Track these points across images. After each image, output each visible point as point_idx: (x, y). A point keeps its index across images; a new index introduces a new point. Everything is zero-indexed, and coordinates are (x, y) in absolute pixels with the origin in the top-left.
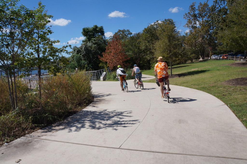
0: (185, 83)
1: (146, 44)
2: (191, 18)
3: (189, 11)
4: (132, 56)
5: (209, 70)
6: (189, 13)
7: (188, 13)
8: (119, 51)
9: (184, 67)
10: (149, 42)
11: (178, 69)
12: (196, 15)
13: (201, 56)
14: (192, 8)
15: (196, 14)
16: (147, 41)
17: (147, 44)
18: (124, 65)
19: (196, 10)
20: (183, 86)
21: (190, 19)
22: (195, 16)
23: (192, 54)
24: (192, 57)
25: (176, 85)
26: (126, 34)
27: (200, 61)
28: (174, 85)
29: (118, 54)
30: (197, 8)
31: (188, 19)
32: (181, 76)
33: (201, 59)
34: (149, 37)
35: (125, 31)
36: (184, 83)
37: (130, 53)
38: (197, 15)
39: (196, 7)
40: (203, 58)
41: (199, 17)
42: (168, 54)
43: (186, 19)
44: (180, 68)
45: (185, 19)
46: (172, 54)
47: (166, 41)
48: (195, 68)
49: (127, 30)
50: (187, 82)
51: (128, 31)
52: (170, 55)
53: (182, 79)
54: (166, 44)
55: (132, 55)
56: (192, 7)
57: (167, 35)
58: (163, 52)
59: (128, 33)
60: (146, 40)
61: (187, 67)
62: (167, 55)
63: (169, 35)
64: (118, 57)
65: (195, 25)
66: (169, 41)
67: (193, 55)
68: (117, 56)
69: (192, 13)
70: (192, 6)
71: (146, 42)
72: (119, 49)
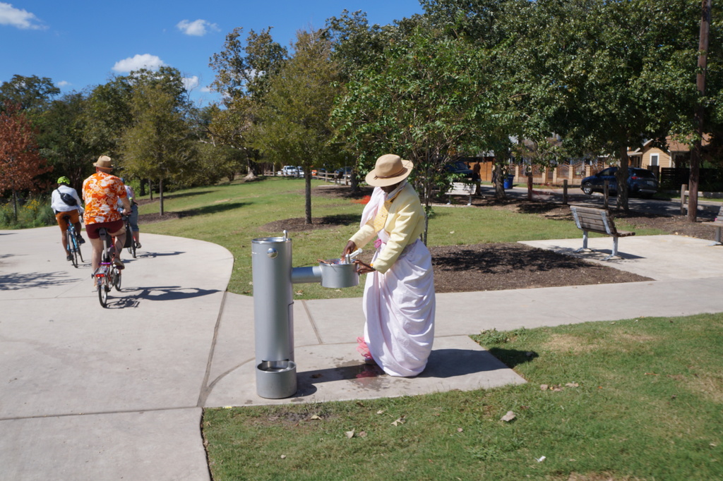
0: (188, 230)
1: (100, 131)
2: (228, 66)
3: (225, 50)
4: (59, 161)
5: (250, 204)
6: (223, 53)
7: (220, 54)
8: (21, 147)
9: (200, 196)
10: (108, 124)
11: (185, 199)
12: (241, 62)
13: (251, 168)
14: (233, 41)
15: (242, 60)
16: (105, 121)
17: (105, 130)
18: (38, 185)
19: (241, 50)
20: (181, 236)
21: (224, 69)
22: (238, 64)
23: (229, 160)
24: (230, 169)
25: (168, 234)
26: (41, 92)
27: (248, 181)
28: (165, 234)
29: (18, 154)
30: (244, 44)
31: (222, 68)
32: (184, 216)
33: (250, 176)
34: (110, 111)
35: (38, 81)
36: (185, 230)
37: (54, 151)
38: (244, 62)
39: (243, 40)
40: (255, 174)
41: (248, 68)
42: (153, 163)
43: (215, 70)
44: (190, 197)
45: (211, 68)
46: (164, 164)
47: (152, 130)
48: (223, 197)
49: (44, 78)
50: (192, 229)
51: (47, 81)
52: (158, 165)
53: (186, 222)
54: (150, 138)
55: (60, 157)
56: (231, 39)
57: (154, 116)
58: (141, 157)
59: (47, 88)
60: (103, 120)
61: (208, 194)
62: (151, 164)
63: (158, 117)
64: (18, 164)
65: (238, 88)
66: (159, 132)
67: (234, 163)
68: (16, 162)
69: (232, 56)
70: (232, 37)
71: (102, 123)
72: (22, 142)
